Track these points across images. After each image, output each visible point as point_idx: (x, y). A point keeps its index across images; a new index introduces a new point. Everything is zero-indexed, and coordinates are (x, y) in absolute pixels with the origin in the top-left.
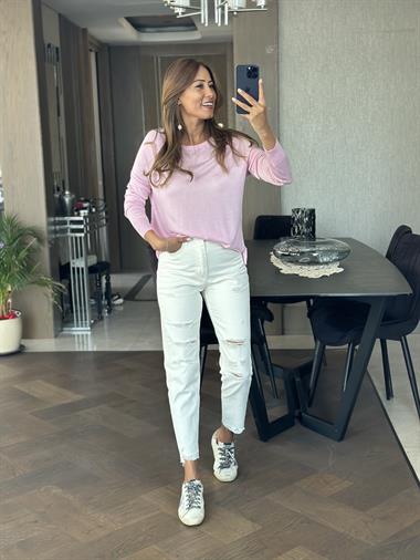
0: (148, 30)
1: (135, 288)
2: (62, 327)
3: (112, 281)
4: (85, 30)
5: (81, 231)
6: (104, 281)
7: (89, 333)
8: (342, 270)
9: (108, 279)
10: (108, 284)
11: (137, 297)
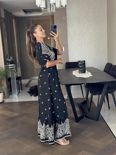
0: (28, 13)
1: (28, 83)
2: (9, 95)
3: (22, 82)
4: (11, 13)
5: (14, 68)
6: (20, 82)
7: (17, 97)
8: (92, 75)
9: (21, 81)
10: (21, 83)
11: (29, 86)
